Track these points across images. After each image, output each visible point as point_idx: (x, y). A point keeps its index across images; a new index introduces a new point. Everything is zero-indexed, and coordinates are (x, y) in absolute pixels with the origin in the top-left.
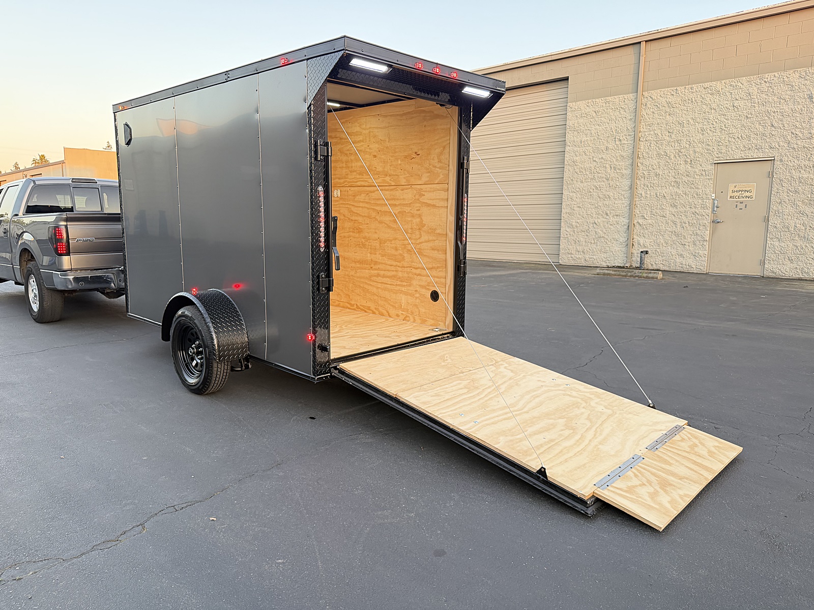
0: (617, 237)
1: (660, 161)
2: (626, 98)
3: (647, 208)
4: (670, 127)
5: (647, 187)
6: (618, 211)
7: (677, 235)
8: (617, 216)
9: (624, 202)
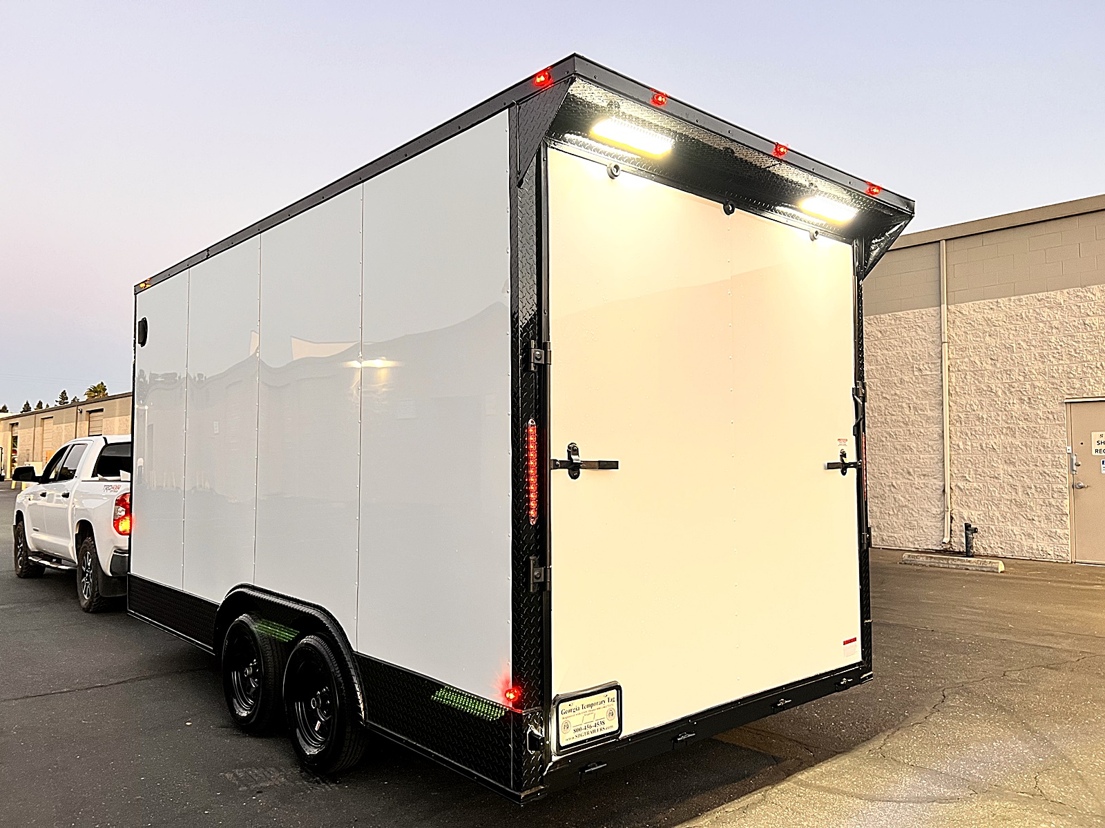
0: (927, 506)
1: (982, 399)
2: (924, 313)
3: (969, 466)
4: (992, 353)
5: (967, 434)
6: (926, 470)
7: (1019, 505)
8: (924, 475)
9: (933, 456)
